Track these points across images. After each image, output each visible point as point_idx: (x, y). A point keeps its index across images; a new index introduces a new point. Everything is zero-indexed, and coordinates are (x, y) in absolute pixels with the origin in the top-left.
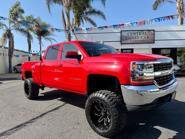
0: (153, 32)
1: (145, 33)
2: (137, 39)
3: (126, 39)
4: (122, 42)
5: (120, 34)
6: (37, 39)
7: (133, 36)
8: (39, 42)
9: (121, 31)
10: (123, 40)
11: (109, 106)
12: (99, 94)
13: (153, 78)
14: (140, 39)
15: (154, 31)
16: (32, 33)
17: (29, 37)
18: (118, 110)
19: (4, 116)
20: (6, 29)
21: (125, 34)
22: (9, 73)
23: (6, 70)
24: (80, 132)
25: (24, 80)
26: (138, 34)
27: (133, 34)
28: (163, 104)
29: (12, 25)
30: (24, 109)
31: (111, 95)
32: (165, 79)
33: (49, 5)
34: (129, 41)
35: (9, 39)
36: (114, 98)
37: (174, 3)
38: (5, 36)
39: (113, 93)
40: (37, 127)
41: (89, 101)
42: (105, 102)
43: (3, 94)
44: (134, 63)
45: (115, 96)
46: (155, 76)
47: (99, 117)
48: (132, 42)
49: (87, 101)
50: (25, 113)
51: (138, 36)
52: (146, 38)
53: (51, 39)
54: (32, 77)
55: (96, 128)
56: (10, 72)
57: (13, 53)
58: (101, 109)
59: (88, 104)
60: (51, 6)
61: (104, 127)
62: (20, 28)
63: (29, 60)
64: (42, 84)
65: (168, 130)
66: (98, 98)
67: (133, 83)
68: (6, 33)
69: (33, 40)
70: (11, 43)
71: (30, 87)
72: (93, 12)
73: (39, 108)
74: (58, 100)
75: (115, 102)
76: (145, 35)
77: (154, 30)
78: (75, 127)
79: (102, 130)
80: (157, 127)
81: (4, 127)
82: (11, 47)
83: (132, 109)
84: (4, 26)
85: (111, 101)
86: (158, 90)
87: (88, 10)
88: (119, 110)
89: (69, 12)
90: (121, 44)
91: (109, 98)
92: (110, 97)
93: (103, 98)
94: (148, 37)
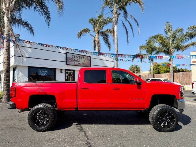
2: (79, 62)
4: (67, 63)
9: (66, 53)
14: (81, 62)
15: (90, 58)
21: (70, 56)
34: (73, 63)
51: (80, 59)
64: (77, 108)
76: (84, 60)
94: (86, 62)
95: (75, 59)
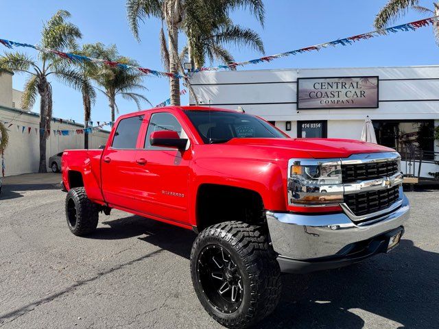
0: (374, 81)
1: (355, 85)
2: (336, 99)
3: (310, 97)
4: (301, 105)
5: (295, 85)
6: (105, 95)
7: (326, 90)
8: (109, 103)
9: (298, 79)
10: (301, 100)
11: (239, 259)
12: (219, 230)
13: (341, 197)
14: (343, 98)
15: (378, 80)
16: (93, 83)
17: (87, 90)
18: (259, 269)
19: (17, 272)
20: (36, 73)
21: (307, 86)
22: (39, 172)
23: (33, 165)
24: (178, 316)
25: (67, 192)
26: (340, 86)
27: (326, 86)
28: (367, 257)
29: (48, 62)
30: (62, 257)
31: (246, 234)
32: (384, 197)
33: (134, 19)
34: (317, 103)
35: (41, 95)
36: (253, 240)
37: (429, 12)
38: (31, 87)
39: (252, 228)
40: (83, 300)
41: (199, 245)
42: (232, 250)
43: (21, 222)
44: (297, 164)
45: (255, 237)
46: (345, 194)
47: (220, 283)
48: (324, 105)
49: (195, 245)
50: (62, 267)
51: (338, 90)
52: (359, 95)
53: (137, 97)
54: (82, 185)
55: (212, 307)
56: (42, 169)
57: (49, 127)
58: (226, 265)
59: (196, 252)
60: (139, 22)
61: (231, 305)
62: (67, 70)
63: (86, 147)
64: (105, 202)
65: (380, 318)
66: (216, 239)
67: (292, 208)
68: (35, 81)
69: (96, 99)
70: (47, 105)
71: (77, 208)
72: (235, 33)
73: (96, 256)
74: (139, 238)
75: (254, 249)
76: (355, 89)
77: (378, 77)
78: (168, 302)
79: (225, 312)
80: (357, 311)
81: (13, 296)
82: (46, 113)
83: (291, 267)
84: (31, 66)
85: (245, 246)
86: (352, 224)
87: (221, 29)
88: (262, 268)
89: (176, 34)
90: (298, 109)
91: (240, 241)
92: (244, 237)
93: (227, 239)
94: (362, 94)
95: (323, 91)
